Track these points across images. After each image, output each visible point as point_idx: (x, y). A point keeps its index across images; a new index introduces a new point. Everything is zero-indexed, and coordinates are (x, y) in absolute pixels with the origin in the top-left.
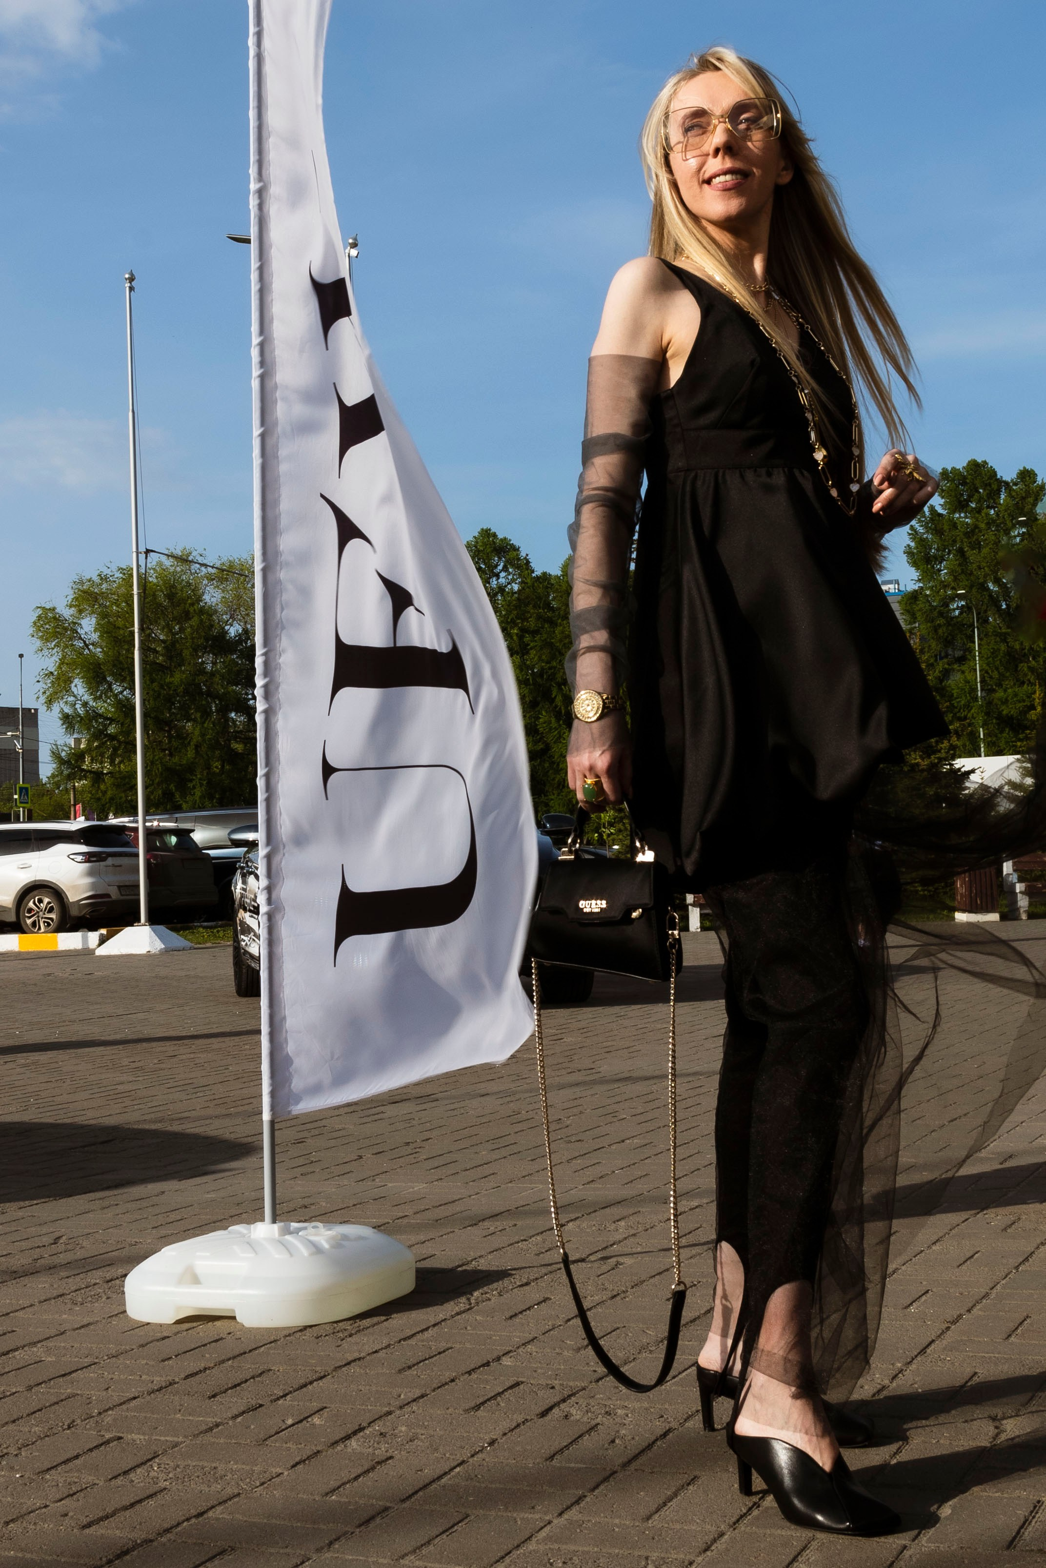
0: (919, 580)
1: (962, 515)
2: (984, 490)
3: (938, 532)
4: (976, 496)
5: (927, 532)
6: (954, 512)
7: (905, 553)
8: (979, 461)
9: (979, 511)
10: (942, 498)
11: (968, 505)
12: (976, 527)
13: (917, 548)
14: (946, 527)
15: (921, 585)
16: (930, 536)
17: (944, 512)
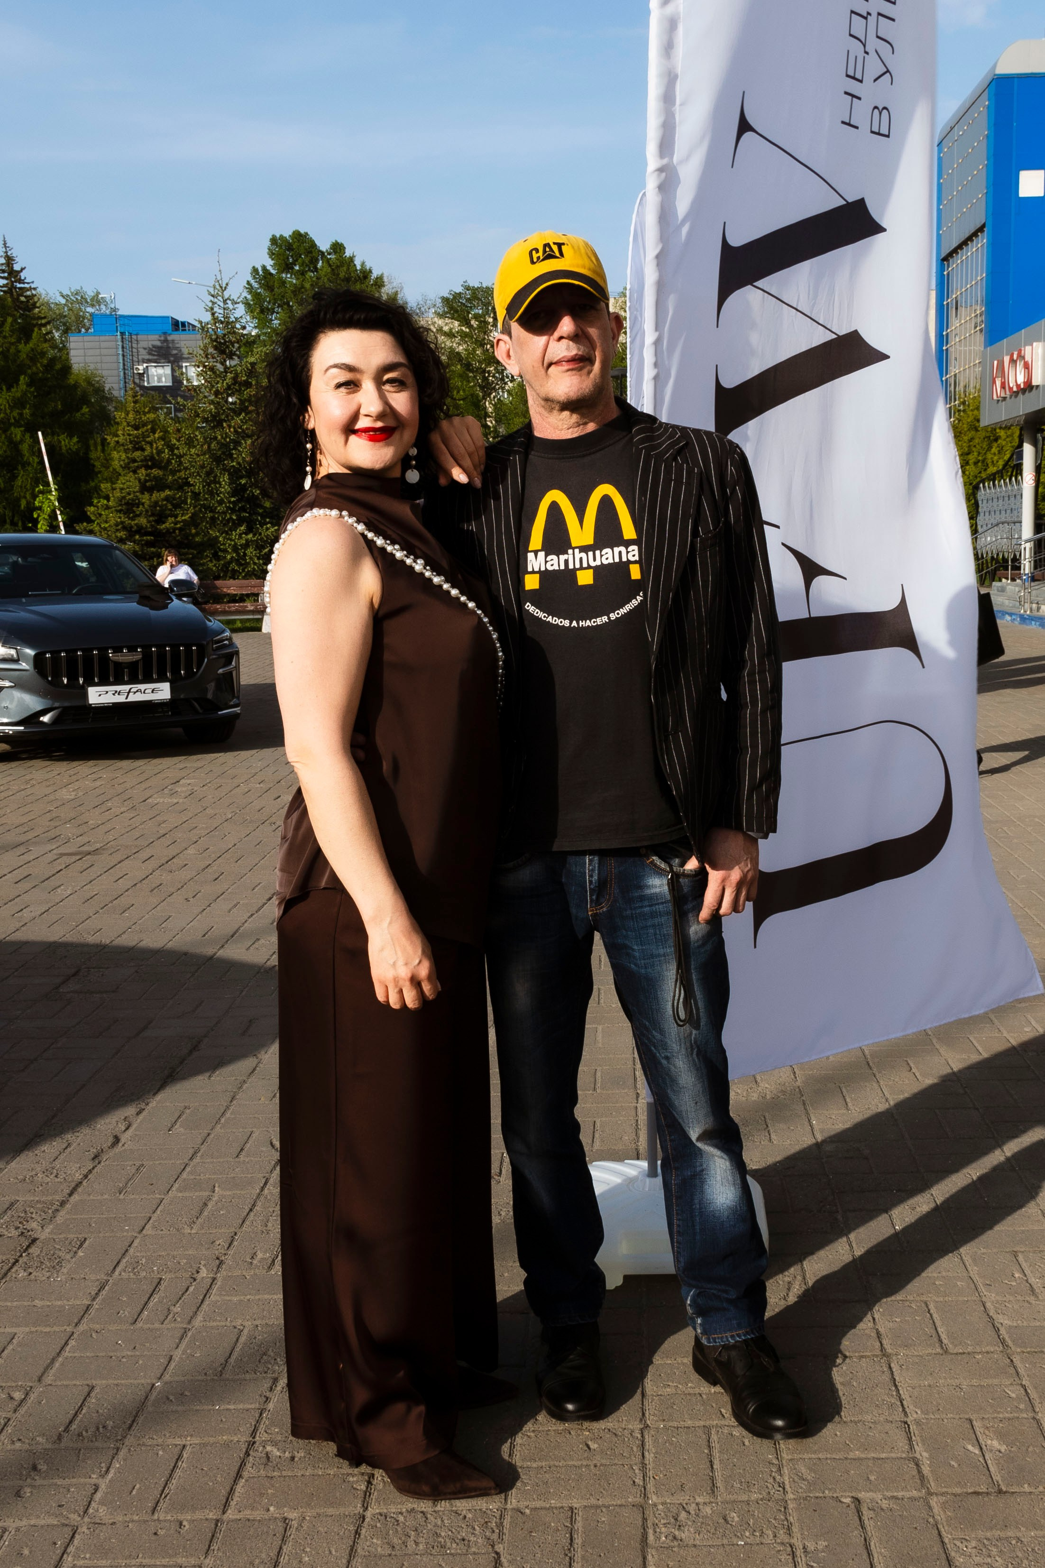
0: (256, 327)
1: (289, 276)
2: (306, 256)
4: (300, 260)
5: (260, 288)
6: (282, 272)
7: (242, 303)
8: (302, 232)
9: (302, 273)
10: (272, 259)
11: (293, 268)
12: (303, 287)
13: (253, 300)
14: (276, 284)
15: (258, 331)
16: (263, 291)
17: (273, 272)
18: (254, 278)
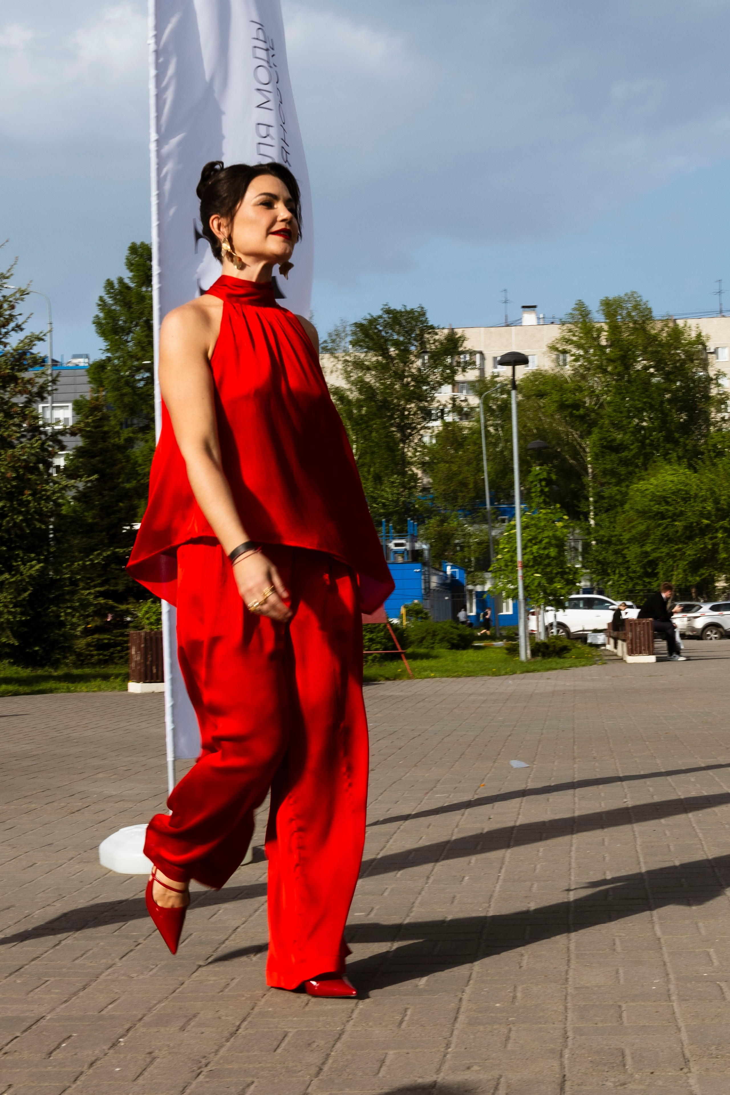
0: (108, 350)
3: (127, 305)
5: (115, 304)
7: (94, 323)
10: (131, 271)
13: (105, 319)
14: (134, 300)
15: (109, 355)
16: (118, 308)
17: (132, 285)
18: (108, 293)
